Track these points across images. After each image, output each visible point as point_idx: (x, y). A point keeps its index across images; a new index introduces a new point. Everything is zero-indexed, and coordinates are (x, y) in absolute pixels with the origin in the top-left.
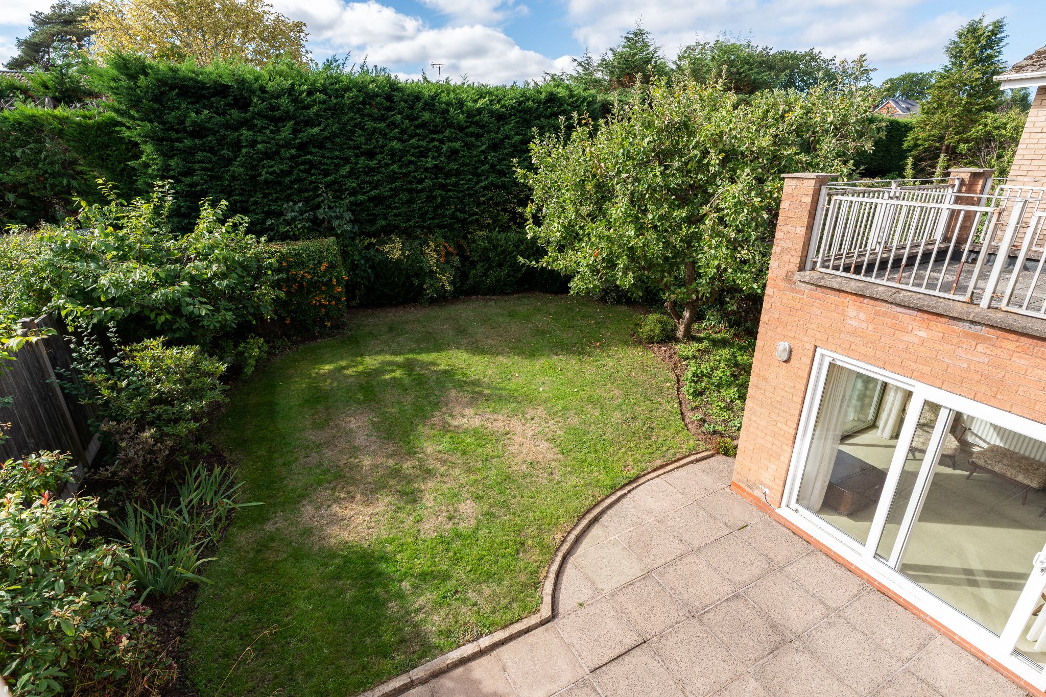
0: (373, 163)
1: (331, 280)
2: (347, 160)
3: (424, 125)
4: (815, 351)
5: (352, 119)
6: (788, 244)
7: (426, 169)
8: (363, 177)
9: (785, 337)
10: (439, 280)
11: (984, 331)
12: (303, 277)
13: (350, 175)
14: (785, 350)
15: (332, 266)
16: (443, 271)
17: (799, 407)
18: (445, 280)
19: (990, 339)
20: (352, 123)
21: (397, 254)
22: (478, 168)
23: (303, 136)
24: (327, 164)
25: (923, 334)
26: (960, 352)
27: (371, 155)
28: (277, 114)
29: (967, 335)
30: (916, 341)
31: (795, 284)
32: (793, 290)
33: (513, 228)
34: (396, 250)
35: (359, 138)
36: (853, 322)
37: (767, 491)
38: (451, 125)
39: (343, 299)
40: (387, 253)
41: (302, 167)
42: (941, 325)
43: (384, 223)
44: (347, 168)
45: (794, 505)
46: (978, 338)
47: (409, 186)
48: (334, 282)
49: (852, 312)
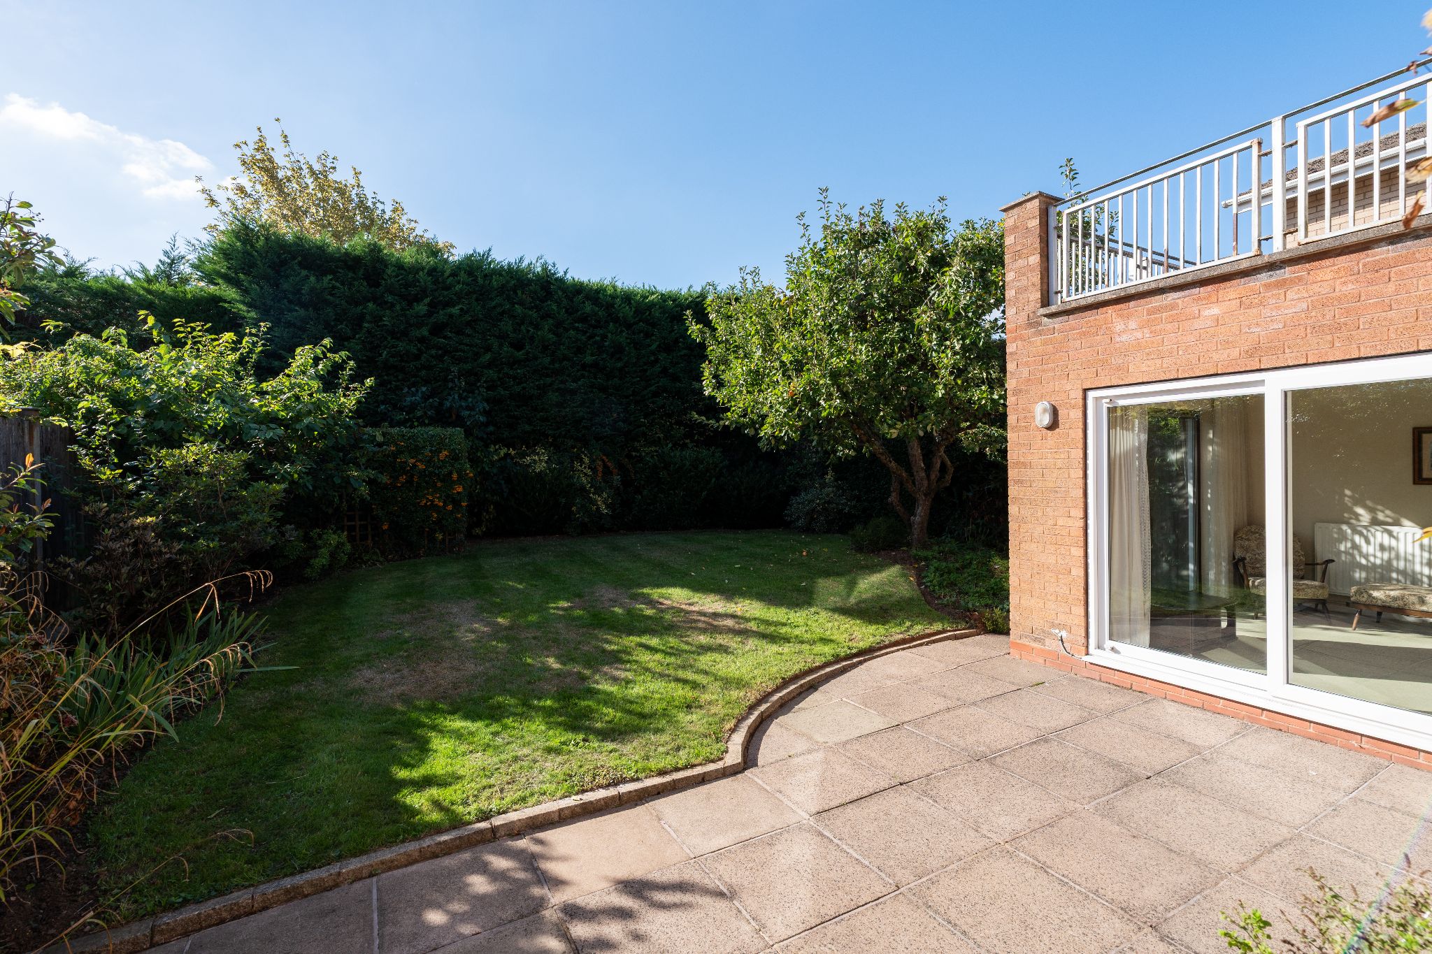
0: (520, 355)
1: (451, 473)
2: (488, 349)
3: (584, 319)
4: (1085, 399)
5: (501, 305)
6: (1024, 282)
7: (584, 367)
8: (506, 370)
9: (1042, 398)
10: (594, 502)
11: (1287, 272)
12: (414, 465)
13: (489, 365)
14: (1045, 410)
15: (455, 457)
16: (598, 491)
17: (1081, 482)
18: (601, 502)
19: (1300, 279)
20: (499, 310)
21: (540, 467)
22: (646, 371)
23: (441, 316)
24: (464, 352)
25: (1215, 310)
26: (1266, 312)
27: (518, 346)
28: (413, 291)
29: (1268, 286)
30: (1209, 323)
31: (1040, 324)
32: (1040, 333)
33: (690, 446)
34: (539, 461)
35: (507, 326)
36: (1124, 338)
37: (1064, 634)
38: (616, 320)
39: (464, 504)
40: (529, 466)
41: (433, 352)
42: (1232, 290)
43: (528, 428)
44: (488, 356)
45: (1109, 644)
46: (1281, 284)
47: (562, 386)
48: (455, 476)
49: (1119, 326)
